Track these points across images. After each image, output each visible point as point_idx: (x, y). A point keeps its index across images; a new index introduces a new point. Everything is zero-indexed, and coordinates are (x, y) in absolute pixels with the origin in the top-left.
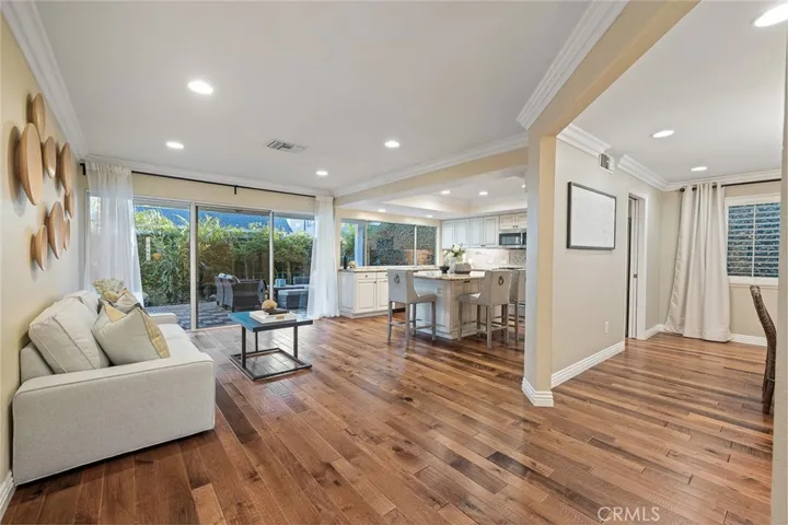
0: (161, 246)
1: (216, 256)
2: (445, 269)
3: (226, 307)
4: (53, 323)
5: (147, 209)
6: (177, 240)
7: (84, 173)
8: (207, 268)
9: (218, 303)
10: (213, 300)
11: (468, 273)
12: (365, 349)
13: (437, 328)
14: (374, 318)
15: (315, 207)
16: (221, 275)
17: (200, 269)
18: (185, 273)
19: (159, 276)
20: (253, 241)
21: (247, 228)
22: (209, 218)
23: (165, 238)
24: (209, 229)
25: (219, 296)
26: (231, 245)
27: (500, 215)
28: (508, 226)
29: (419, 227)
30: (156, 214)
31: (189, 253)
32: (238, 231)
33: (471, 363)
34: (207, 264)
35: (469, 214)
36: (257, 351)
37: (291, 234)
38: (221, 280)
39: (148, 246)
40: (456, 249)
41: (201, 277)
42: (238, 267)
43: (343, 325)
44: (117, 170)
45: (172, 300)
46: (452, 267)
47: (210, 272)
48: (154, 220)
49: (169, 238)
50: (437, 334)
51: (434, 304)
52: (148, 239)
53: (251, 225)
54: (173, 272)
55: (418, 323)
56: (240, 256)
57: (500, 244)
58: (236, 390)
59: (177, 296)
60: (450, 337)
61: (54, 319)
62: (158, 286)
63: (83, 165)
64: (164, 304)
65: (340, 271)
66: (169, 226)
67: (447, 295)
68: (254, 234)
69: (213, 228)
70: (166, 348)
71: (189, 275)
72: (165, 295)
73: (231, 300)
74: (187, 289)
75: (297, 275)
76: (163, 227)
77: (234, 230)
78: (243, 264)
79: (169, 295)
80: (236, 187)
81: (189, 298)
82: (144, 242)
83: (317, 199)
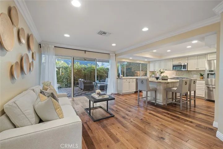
0: (64, 71)
1: (79, 73)
2: (157, 78)
3: (81, 89)
4: (14, 105)
5: (60, 60)
6: (68, 69)
7: (41, 47)
8: (76, 77)
9: (79, 88)
10: (78, 86)
11: (167, 80)
12: (131, 108)
13: (157, 101)
14: (129, 94)
15: (109, 58)
16: (80, 79)
17: (74, 77)
18: (70, 78)
19: (63, 79)
20: (89, 69)
21: (87, 65)
22: (76, 62)
23: (65, 68)
24: (76, 66)
25: (79, 85)
26: (83, 70)
27: (173, 59)
28: (176, 63)
29: (142, 64)
30: (62, 62)
31: (71, 73)
32: (85, 66)
33: (178, 118)
34: (76, 76)
35: (161, 59)
36: (93, 107)
37: (99, 67)
38: (80, 81)
39: (61, 71)
40: (162, 71)
41: (74, 80)
42: (85, 77)
43: (119, 97)
44: (50, 46)
45: (67, 86)
46: (160, 77)
47: (77, 78)
48: (62, 63)
49: (66, 68)
50: (157, 103)
51: (156, 92)
52: (61, 69)
53: (88, 64)
54: (67, 78)
55: (148, 98)
56: (85, 74)
57: (173, 69)
58: (88, 126)
59: (68, 86)
60: (162, 104)
61: (15, 103)
62: (63, 82)
63: (40, 45)
64: (64, 88)
65: (117, 78)
66: (66, 65)
67: (161, 88)
68: (89, 67)
69: (78, 65)
70: (62, 113)
71: (71, 79)
72: (65, 85)
73: (83, 87)
74: (71, 83)
75: (101, 79)
76: (64, 65)
77: (83, 66)
78: (86, 76)
79: (66, 85)
80: (85, 51)
81: (71, 86)
82: (59, 70)
83: (110, 55)
